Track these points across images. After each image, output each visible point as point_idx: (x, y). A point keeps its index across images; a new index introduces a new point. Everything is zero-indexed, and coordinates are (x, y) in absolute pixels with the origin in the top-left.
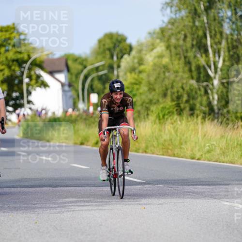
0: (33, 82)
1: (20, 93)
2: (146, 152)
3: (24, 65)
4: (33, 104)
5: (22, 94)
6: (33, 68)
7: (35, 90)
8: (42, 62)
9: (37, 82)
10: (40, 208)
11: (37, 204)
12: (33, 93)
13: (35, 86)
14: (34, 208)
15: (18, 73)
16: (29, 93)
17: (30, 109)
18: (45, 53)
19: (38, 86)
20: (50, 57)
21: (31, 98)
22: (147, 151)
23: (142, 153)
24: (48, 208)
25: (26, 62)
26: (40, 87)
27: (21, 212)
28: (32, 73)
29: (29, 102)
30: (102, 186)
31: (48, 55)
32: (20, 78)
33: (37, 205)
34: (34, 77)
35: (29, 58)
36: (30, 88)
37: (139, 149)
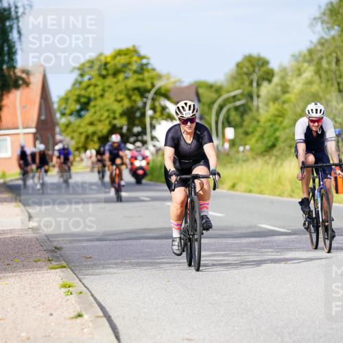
0: (158, 114)
1: (142, 128)
2: (291, 196)
3: (147, 95)
4: (158, 141)
5: (144, 129)
6: (158, 98)
7: (160, 124)
8: (168, 91)
9: (162, 114)
10: (168, 263)
11: (163, 258)
12: (158, 127)
13: (160, 119)
14: (161, 263)
15: (140, 104)
16: (153, 127)
17: (154, 146)
18: (173, 80)
19: (163, 119)
20: (178, 85)
21: (155, 133)
22: (293, 195)
23: (287, 197)
24: (176, 263)
25: (149, 91)
26: (166, 120)
27: (144, 268)
28: (157, 104)
29: (153, 138)
30: (240, 237)
31: (174, 83)
32: (143, 110)
33: (164, 260)
34: (159, 109)
35: (153, 85)
36: (154, 122)
37: (283, 193)
